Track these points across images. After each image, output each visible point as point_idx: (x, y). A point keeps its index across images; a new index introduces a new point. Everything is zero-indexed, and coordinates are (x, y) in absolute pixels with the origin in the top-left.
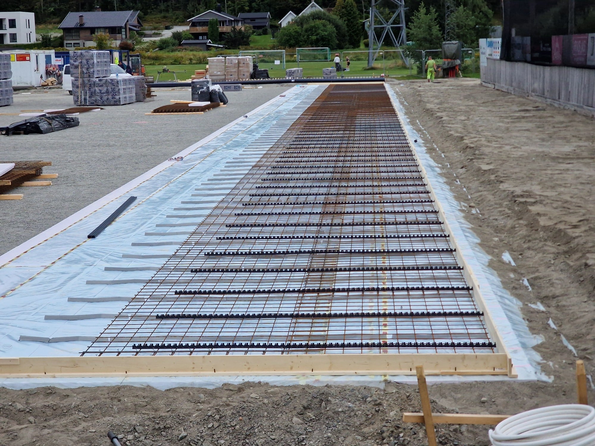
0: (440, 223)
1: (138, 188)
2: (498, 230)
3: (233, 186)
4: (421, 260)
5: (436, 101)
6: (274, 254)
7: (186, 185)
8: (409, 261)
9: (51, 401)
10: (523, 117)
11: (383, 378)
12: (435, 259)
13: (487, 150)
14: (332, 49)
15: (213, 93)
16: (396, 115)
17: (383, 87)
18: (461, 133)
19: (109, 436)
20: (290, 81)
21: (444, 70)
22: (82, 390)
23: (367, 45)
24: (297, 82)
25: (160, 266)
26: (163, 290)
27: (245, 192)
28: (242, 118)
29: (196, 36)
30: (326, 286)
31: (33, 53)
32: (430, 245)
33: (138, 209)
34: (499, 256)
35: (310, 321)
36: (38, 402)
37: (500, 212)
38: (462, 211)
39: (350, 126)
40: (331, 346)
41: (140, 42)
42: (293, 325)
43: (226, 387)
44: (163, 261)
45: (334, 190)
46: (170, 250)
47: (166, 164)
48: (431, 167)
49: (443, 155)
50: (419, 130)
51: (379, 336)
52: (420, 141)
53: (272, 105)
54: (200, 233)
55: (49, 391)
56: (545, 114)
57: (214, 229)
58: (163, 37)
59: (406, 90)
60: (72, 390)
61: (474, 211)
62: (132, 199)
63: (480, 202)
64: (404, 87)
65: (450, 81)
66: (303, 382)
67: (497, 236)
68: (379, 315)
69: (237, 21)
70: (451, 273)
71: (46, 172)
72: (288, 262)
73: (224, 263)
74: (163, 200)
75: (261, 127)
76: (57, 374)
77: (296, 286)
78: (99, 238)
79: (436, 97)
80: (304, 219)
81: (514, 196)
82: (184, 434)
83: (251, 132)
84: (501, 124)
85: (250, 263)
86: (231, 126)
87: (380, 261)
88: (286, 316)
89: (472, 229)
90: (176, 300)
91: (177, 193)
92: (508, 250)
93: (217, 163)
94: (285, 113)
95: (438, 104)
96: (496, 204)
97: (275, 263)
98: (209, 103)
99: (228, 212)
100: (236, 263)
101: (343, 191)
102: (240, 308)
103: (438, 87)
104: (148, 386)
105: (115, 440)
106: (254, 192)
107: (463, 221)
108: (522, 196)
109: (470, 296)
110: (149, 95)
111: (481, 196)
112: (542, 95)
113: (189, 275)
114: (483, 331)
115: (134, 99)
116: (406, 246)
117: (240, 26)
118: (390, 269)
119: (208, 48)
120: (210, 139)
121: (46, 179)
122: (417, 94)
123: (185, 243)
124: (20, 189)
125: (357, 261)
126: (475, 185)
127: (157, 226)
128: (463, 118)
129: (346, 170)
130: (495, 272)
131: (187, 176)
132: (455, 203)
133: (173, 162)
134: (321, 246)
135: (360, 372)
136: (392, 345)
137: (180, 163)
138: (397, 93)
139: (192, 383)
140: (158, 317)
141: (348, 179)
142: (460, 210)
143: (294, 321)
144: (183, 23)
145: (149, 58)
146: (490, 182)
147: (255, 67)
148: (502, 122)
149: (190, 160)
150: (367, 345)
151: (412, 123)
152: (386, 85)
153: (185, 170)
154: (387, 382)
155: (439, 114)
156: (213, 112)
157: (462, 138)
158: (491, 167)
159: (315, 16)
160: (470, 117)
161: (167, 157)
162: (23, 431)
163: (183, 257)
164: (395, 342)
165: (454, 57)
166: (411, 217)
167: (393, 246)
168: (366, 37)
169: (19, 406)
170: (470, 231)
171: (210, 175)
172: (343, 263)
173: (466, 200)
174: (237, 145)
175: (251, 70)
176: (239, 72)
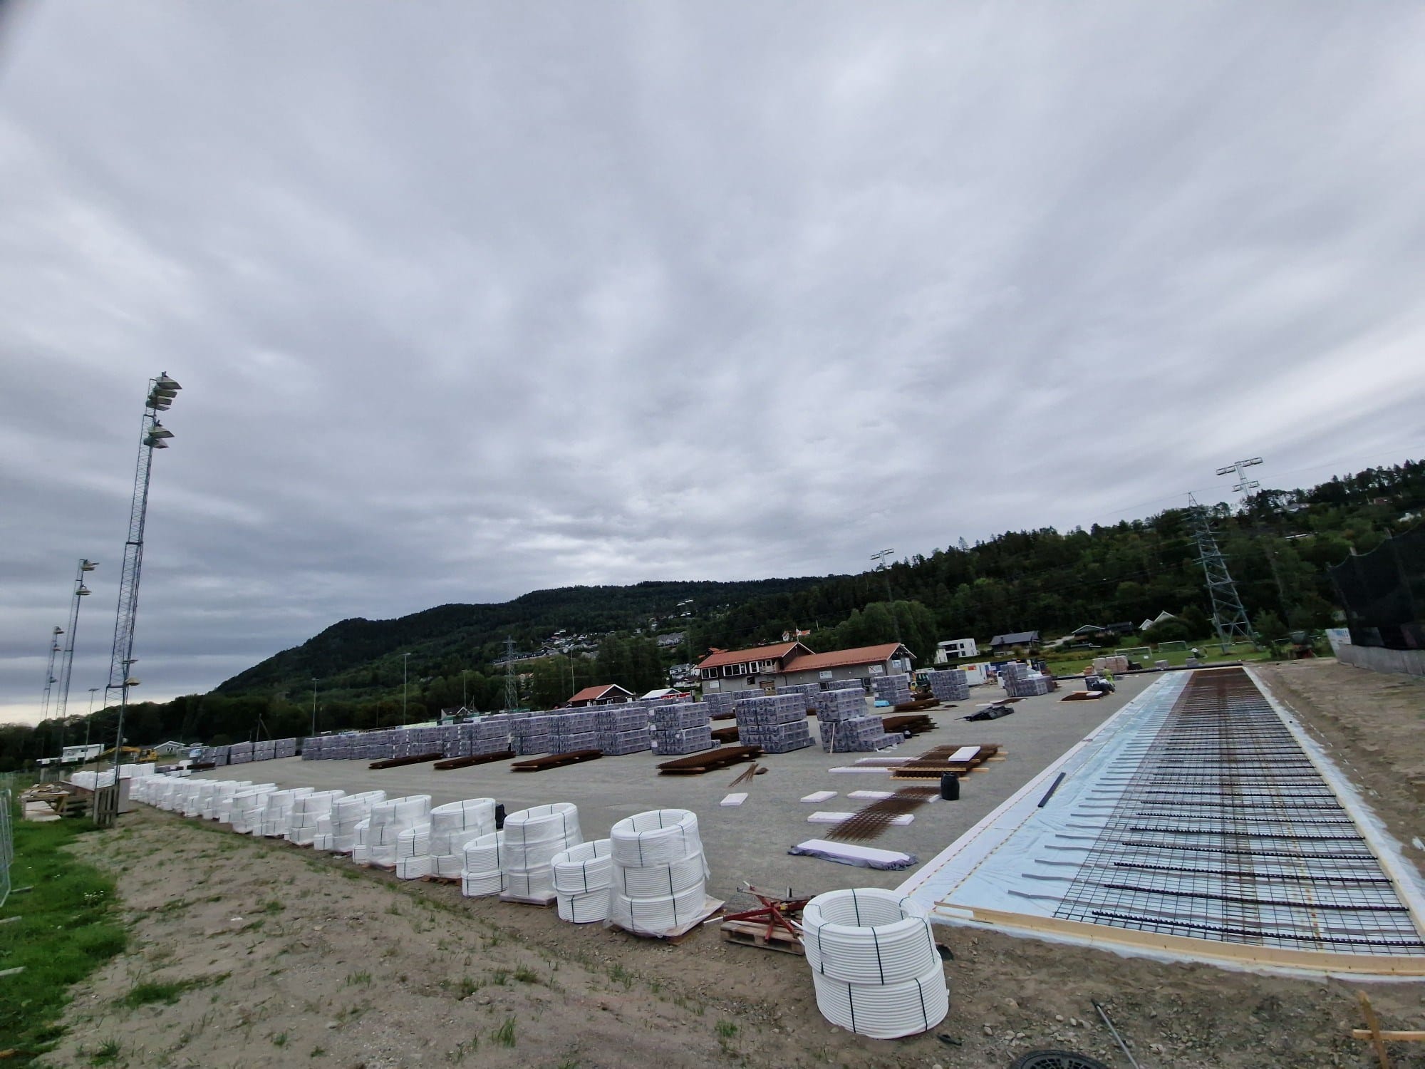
0: (1341, 808)
1: (1064, 764)
2: (1401, 812)
3: (1138, 765)
4: (1332, 847)
5: (1299, 682)
6: (1188, 833)
7: (1100, 763)
8: (1320, 848)
9: (1041, 953)
10: (1393, 694)
11: (1324, 974)
12: (1346, 846)
13: (1366, 730)
14: (1188, 641)
15: (1103, 684)
16: (1263, 697)
17: (1242, 670)
18: (1334, 713)
19: (1093, 1001)
20: (1160, 670)
21: (1297, 653)
22: (1061, 946)
23: (1217, 636)
24: (1165, 670)
25: (1097, 837)
26: (1105, 860)
27: (1149, 770)
28: (1129, 704)
29: (1080, 642)
30: (1245, 869)
31: (977, 665)
32: (1338, 832)
33: (1069, 783)
34: (1409, 842)
35: (1240, 905)
36: (1031, 951)
37: (1399, 793)
38: (1359, 794)
39: (1222, 711)
40: (1266, 935)
41: (1042, 649)
42: (1225, 908)
43: (1178, 965)
44: (1098, 832)
45: (1226, 771)
46: (1102, 822)
47: (1081, 745)
48: (1314, 747)
49: (1322, 735)
50: (1291, 711)
51: (1311, 929)
52: (1295, 721)
53: (1151, 691)
54: (1122, 808)
55: (1038, 943)
56: (1414, 689)
57: (1132, 804)
58: (1057, 645)
59: (1266, 672)
60: (1054, 945)
61: (1371, 793)
62: (1063, 775)
63: (1375, 784)
64: (1261, 668)
65: (1306, 662)
66: (1248, 969)
67: (1402, 820)
68: (1305, 906)
69: (1107, 630)
70: (1367, 863)
71: (1000, 751)
72: (1204, 841)
73: (1147, 838)
74: (1086, 776)
75: (1147, 711)
76: (1041, 929)
77: (1217, 867)
78: (1046, 807)
79: (1298, 678)
80: (1206, 799)
81: (1408, 779)
82: (1154, 1013)
83: (1140, 717)
84: (1373, 703)
85: (1169, 839)
86: (1123, 711)
87: (1292, 847)
88: (1216, 898)
89: (1374, 813)
90: (1117, 869)
91: (1095, 770)
92: (1417, 835)
93: (1120, 743)
94: (1162, 699)
95: (1302, 684)
96: (1392, 786)
97: (1192, 841)
98: (1101, 692)
99: (1140, 789)
100: (1159, 838)
101: (1234, 772)
102: (1173, 884)
103: (1296, 668)
104: (1112, 952)
105: (1099, 1008)
106: (1156, 771)
107: (1363, 805)
108: (1416, 778)
109: (1391, 888)
110: (1056, 686)
111: (1374, 776)
112: (1406, 671)
113: (1122, 848)
114: (1412, 929)
115: (1046, 691)
116: (1314, 832)
117: (1110, 633)
118: (1304, 857)
119: (1091, 649)
120: (1107, 723)
121: (1000, 756)
122: (1277, 675)
123: (1112, 816)
124: (986, 764)
125: (1268, 845)
126: (1364, 766)
127: (1087, 799)
128: (1332, 698)
129: (1232, 751)
130: (1410, 861)
131: (1099, 755)
132: (1350, 785)
133: (1086, 743)
134: (1230, 828)
135: (1300, 965)
136: (1326, 940)
137: (1091, 743)
138: (1257, 675)
139: (1149, 956)
140: (1106, 886)
141: (1236, 761)
142: (1356, 793)
143: (1224, 903)
144: (1069, 634)
145: (1050, 658)
146: (1379, 764)
147: (1130, 662)
148: (1372, 700)
149: (1098, 742)
150: (1301, 938)
151: (1281, 703)
152: (1245, 669)
153: (1094, 750)
154: (1329, 979)
155: (1305, 695)
156: (1105, 699)
157: (1336, 719)
158: (1376, 748)
159: (1168, 621)
160: (1339, 696)
161: (1079, 738)
162: (1027, 982)
163: (1113, 829)
164: (1328, 936)
165: (1305, 642)
166: (1309, 801)
167: (1300, 832)
168: (1215, 630)
169: (1019, 952)
170: (1374, 815)
171: (1116, 755)
172: (1255, 845)
173: (1361, 781)
174: (1132, 728)
175: (1127, 664)
176: (1118, 667)
